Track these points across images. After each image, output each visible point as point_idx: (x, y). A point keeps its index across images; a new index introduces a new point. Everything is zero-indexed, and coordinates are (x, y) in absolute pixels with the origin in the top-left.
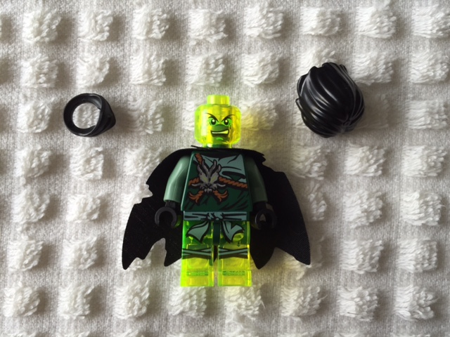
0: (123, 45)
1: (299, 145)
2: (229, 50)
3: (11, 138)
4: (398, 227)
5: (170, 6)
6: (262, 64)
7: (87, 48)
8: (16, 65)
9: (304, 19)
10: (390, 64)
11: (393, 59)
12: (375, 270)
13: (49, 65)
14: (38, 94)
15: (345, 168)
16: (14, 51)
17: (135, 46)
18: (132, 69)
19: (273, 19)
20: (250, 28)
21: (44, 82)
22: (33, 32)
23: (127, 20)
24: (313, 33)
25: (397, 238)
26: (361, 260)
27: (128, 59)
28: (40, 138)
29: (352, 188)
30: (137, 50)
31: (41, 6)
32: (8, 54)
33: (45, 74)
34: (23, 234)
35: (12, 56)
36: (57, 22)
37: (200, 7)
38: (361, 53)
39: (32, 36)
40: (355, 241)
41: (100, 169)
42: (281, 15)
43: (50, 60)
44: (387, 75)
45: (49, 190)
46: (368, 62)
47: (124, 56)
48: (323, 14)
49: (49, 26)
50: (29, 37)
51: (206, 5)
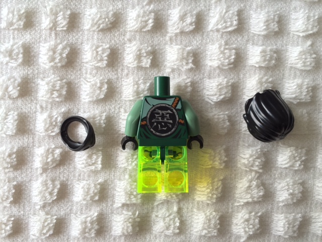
0: (117, 70)
1: (244, 145)
2: (195, 75)
3: (31, 139)
4: (311, 204)
5: (152, 42)
6: (220, 87)
7: (89, 71)
8: (34, 83)
9: (250, 54)
10: (310, 89)
11: (312, 85)
12: (296, 235)
13: (60, 84)
14: (52, 105)
15: (277, 162)
16: (33, 72)
17: (126, 71)
18: (124, 88)
19: (228, 54)
20: (211, 60)
21: (57, 97)
22: (48, 58)
23: (120, 52)
24: (257, 66)
25: (310, 211)
26: (286, 228)
27: (120, 81)
28: (53, 139)
29: (281, 176)
30: (127, 75)
31: (54, 38)
32: (28, 75)
33: (57, 91)
34: (40, 210)
35: (31, 76)
36: (67, 51)
37: (174, 44)
38: (289, 79)
39: (47, 61)
40: (283, 215)
41: (100, 162)
42: (234, 51)
43: (61, 80)
44: (308, 96)
45: (59, 177)
46: (295, 87)
47: (117, 79)
48: (264, 51)
49: (61, 54)
50: (45, 62)
51: (179, 42)
